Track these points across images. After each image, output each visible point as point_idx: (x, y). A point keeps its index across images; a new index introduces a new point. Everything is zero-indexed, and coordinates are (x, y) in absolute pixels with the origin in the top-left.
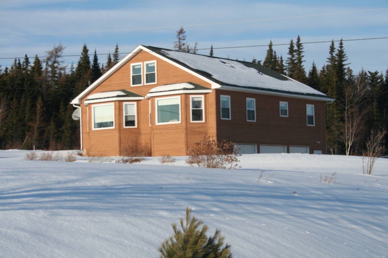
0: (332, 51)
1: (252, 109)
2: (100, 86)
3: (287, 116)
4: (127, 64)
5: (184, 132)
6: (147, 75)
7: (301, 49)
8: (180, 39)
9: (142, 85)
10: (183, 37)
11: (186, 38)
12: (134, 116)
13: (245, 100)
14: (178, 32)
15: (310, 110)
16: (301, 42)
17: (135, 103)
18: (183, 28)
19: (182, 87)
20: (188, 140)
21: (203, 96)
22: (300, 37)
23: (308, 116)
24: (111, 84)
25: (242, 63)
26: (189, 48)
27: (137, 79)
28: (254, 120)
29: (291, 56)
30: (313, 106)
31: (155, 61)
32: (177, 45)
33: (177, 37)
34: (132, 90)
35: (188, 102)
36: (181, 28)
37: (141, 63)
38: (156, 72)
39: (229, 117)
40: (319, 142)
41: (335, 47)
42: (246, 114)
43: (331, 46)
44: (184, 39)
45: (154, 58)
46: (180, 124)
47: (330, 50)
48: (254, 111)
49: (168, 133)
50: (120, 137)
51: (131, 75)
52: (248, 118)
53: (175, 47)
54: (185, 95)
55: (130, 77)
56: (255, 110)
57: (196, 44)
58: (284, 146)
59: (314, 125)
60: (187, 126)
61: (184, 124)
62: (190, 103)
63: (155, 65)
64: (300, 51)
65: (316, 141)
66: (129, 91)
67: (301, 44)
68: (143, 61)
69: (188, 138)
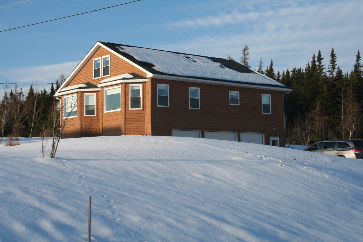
0: (358, 59)
1: (196, 98)
2: (73, 80)
3: (239, 105)
4: (91, 60)
5: (123, 118)
6: (104, 68)
7: (335, 59)
8: (245, 55)
9: (100, 77)
10: (247, 53)
11: (249, 54)
12: (94, 105)
13: (188, 89)
14: (243, 49)
15: (266, 99)
16: (334, 54)
17: (95, 94)
18: (247, 46)
19: (122, 77)
20: (127, 126)
21: (141, 85)
22: (334, 49)
23: (263, 104)
24: (80, 78)
25: (211, 59)
26: (230, 58)
27: (97, 73)
28: (198, 108)
29: (319, 63)
30: (270, 95)
31: (109, 56)
32: (242, 59)
33: (243, 53)
34: (94, 83)
35: (127, 91)
36: (246, 46)
37: (100, 58)
38: (110, 65)
39: (167, 105)
40: (275, 129)
41: (360, 56)
42: (188, 102)
43: (357, 56)
44: (248, 55)
45: (109, 53)
46: (120, 111)
47: (356, 59)
48: (198, 100)
49: (112, 120)
50: (81, 125)
51: (94, 69)
52: (190, 106)
53: (241, 61)
54: (125, 84)
55: (92, 70)
56: (199, 98)
57: (261, 59)
58: (235, 133)
59: (271, 113)
60: (126, 113)
61: (123, 111)
62: (129, 92)
63: (109, 59)
64: (334, 60)
65: (273, 128)
66: (92, 83)
67: (335, 55)
68: (101, 55)
69: (127, 124)
